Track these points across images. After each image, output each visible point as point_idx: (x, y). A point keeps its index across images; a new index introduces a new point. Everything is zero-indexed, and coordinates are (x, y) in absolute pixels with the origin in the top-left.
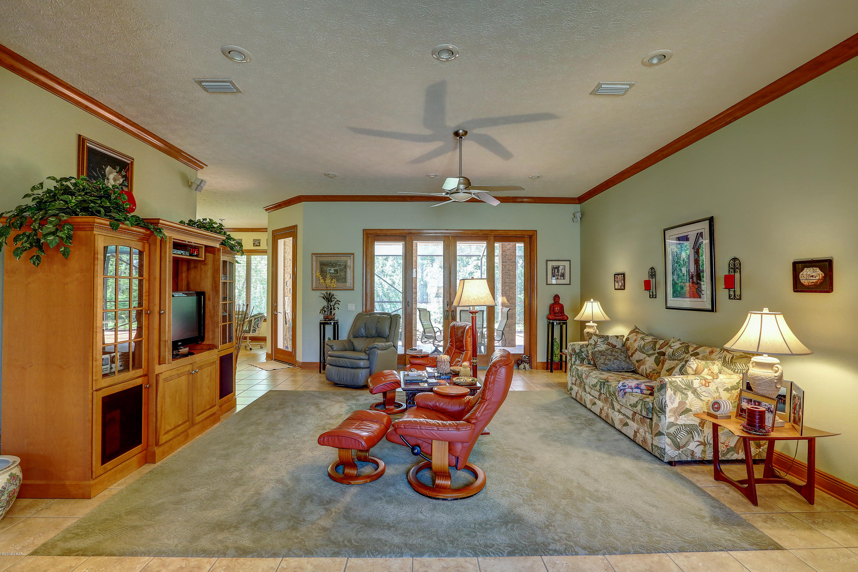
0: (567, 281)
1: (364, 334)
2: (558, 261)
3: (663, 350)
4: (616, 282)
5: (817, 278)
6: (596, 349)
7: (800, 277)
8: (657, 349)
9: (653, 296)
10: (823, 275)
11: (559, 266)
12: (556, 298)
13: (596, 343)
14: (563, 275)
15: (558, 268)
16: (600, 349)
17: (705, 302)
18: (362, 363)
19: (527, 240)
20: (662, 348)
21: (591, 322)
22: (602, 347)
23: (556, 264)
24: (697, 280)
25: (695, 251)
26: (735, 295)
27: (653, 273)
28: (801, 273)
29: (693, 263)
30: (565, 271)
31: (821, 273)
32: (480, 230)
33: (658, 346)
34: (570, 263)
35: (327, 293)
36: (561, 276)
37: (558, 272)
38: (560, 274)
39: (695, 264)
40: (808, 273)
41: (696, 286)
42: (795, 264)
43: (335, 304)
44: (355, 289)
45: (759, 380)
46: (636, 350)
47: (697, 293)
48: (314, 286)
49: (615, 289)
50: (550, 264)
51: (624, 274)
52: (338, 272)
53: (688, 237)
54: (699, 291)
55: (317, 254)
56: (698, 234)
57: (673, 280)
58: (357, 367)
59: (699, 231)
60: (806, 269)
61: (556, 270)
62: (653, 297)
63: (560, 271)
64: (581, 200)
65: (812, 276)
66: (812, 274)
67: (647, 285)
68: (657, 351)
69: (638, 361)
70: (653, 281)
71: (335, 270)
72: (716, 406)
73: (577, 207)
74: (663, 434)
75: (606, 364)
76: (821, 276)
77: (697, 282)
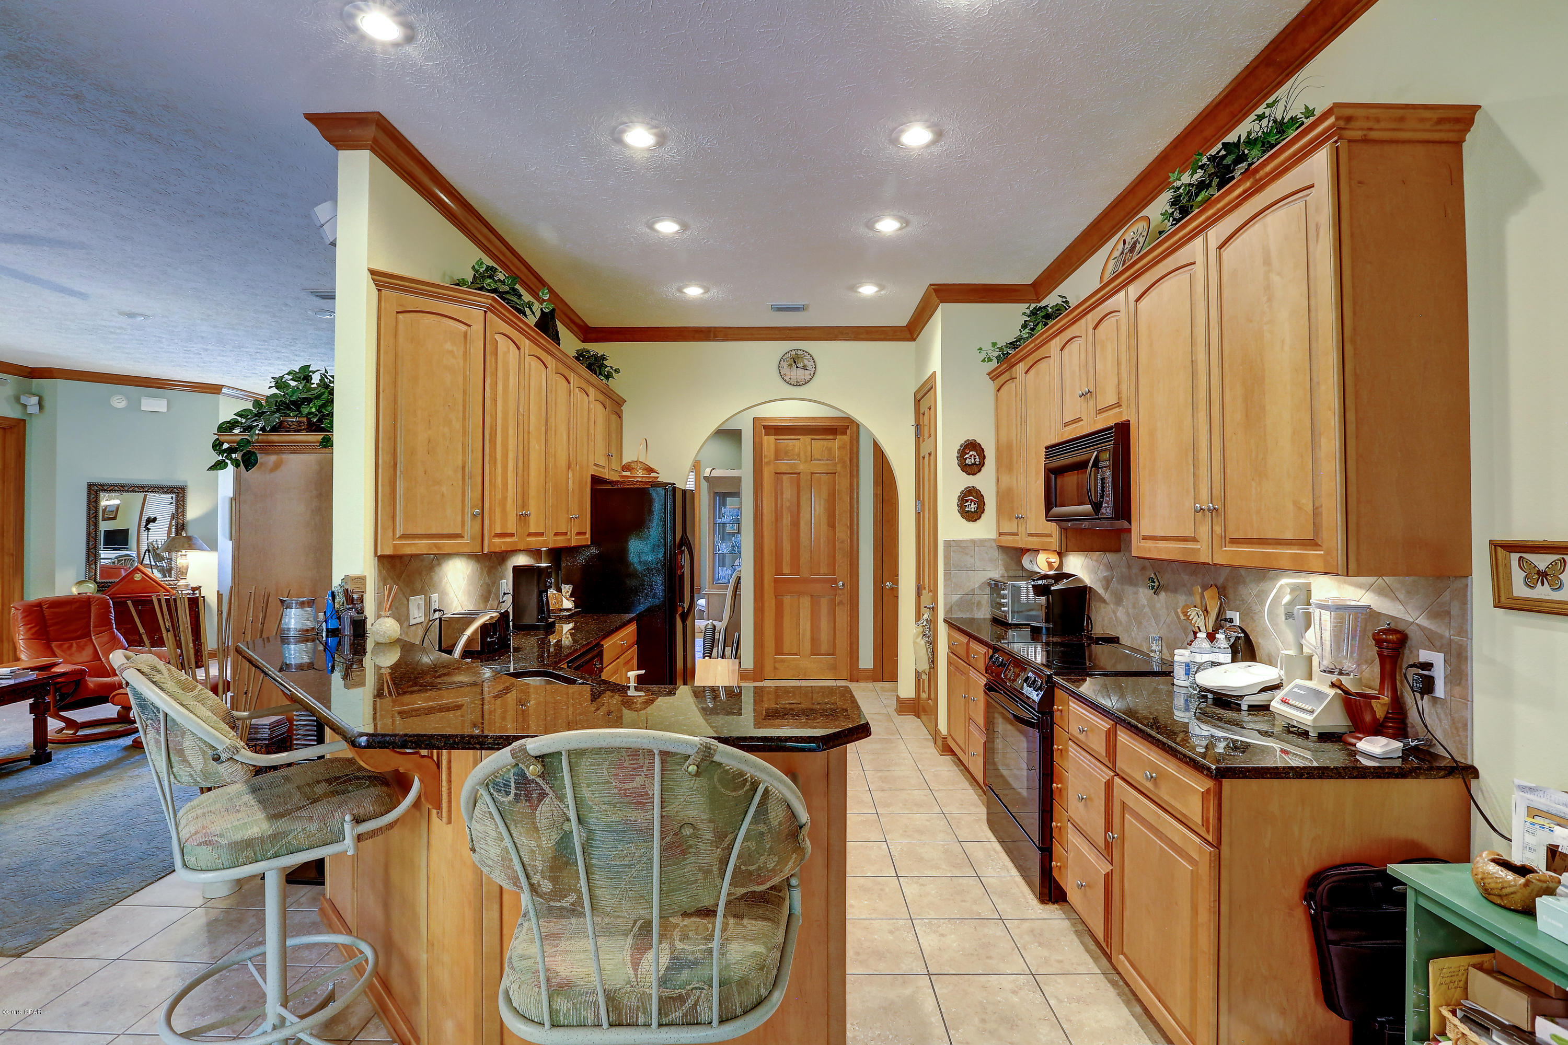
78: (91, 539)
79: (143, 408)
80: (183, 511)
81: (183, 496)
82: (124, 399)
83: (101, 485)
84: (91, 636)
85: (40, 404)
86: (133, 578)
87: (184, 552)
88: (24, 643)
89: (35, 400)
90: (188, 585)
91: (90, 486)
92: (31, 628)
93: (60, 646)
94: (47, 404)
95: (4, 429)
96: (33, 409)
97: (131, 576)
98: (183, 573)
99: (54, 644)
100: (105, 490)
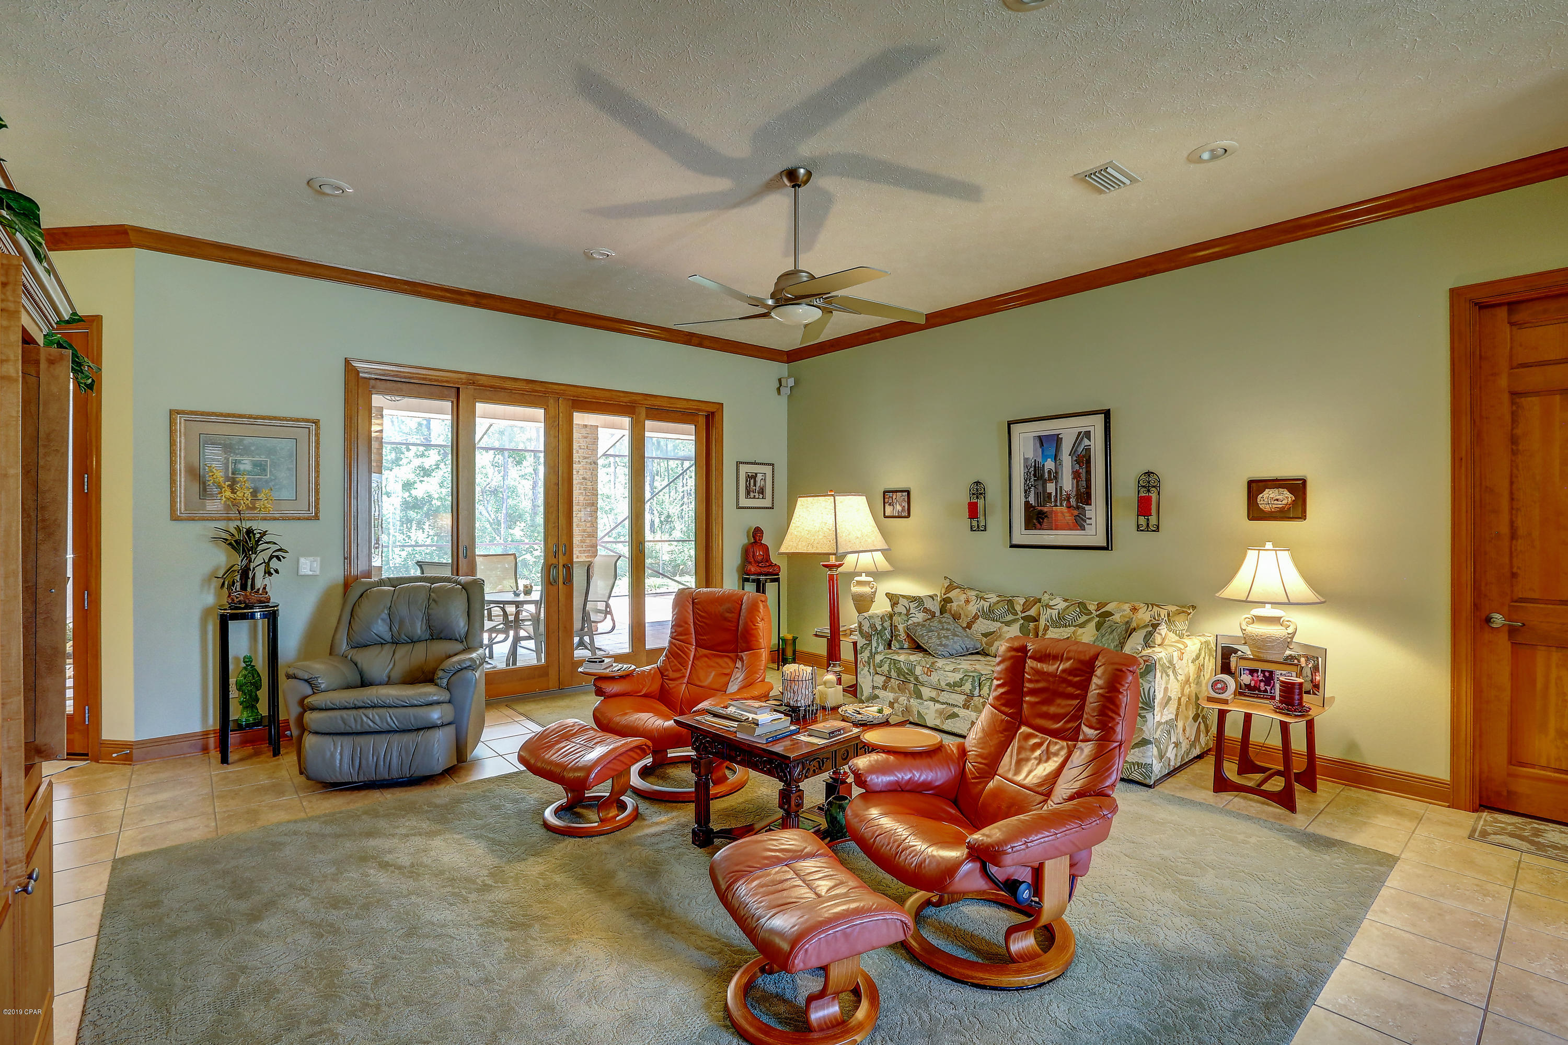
0: (767, 502)
1: (388, 637)
2: (755, 463)
3: (1032, 612)
4: (887, 505)
5: (1283, 502)
6: (910, 622)
7: (1258, 500)
8: (1019, 613)
9: (978, 527)
10: (1294, 498)
11: (756, 474)
12: (757, 533)
13: (908, 610)
14: (762, 491)
15: (754, 477)
16: (915, 620)
17: (1094, 533)
18: (435, 715)
19: (702, 421)
20: (1029, 610)
21: (864, 575)
22: (919, 617)
23: (752, 469)
24: (1077, 502)
25: (1075, 458)
26: (1148, 525)
27: (978, 490)
28: (1261, 495)
29: (1071, 478)
30: (765, 482)
31: (1290, 495)
32: (623, 392)
33: (1018, 608)
34: (773, 469)
35: (238, 529)
36: (759, 493)
37: (755, 485)
38: (757, 489)
39: (1073, 479)
40: (1271, 496)
41: (1076, 512)
42: (1251, 483)
43: (270, 560)
44: (321, 515)
45: (1274, 641)
46: (976, 617)
47: (1079, 523)
48: (181, 506)
49: (885, 517)
50: (744, 469)
51: (908, 492)
52: (265, 470)
53: (1060, 436)
54: (1082, 519)
55: (192, 413)
56: (1080, 433)
57: (1027, 504)
58: (420, 725)
59: (1083, 430)
60: (1267, 490)
61: (752, 481)
62: (978, 529)
63: (758, 485)
64: (792, 356)
65: (1277, 500)
66: (1277, 497)
67: (973, 512)
68: (1020, 615)
69: (985, 635)
70: (981, 503)
71: (255, 464)
72: (1219, 686)
73: (781, 369)
74: (1150, 743)
75: (945, 646)
76: (1290, 499)
77: (1077, 505)
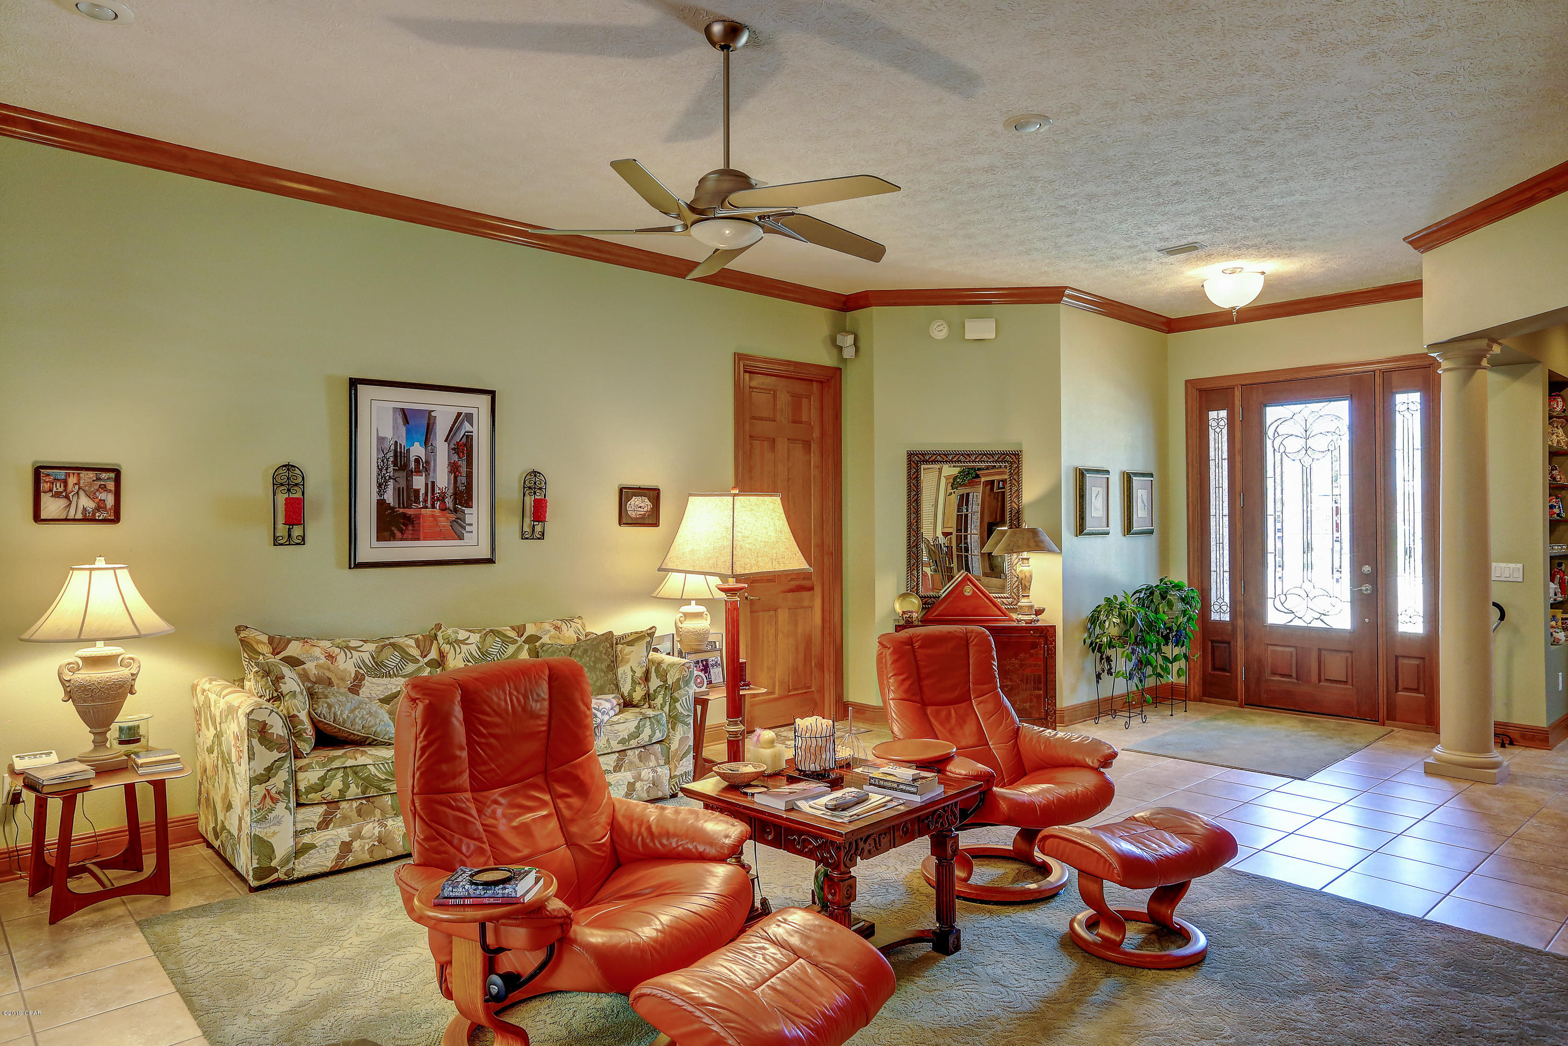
5: (646, 509)
7: (627, 507)
9: (289, 538)
10: (650, 506)
17: (475, 543)
25: (452, 446)
26: (533, 531)
28: (629, 502)
29: (446, 470)
31: (647, 503)
39: (450, 472)
40: (637, 503)
41: (453, 517)
42: (622, 490)
47: (457, 530)
51: (120, 473)
53: (433, 414)
54: (461, 526)
56: (459, 414)
57: (381, 504)
59: (465, 411)
60: (632, 498)
62: (290, 543)
66: (640, 505)
68: (422, 661)
76: (647, 507)
78: (913, 533)
79: (966, 338)
80: (1018, 490)
81: (1018, 467)
82: (945, 325)
83: (922, 454)
84: (970, 699)
85: (855, 343)
86: (962, 592)
87: (1025, 555)
88: (896, 705)
89: (850, 339)
90: (1032, 607)
91: (910, 455)
92: (904, 680)
93: (937, 715)
94: (862, 344)
95: (821, 382)
96: (849, 353)
97: (960, 589)
98: (1024, 585)
99: (929, 710)
100: (927, 462)
